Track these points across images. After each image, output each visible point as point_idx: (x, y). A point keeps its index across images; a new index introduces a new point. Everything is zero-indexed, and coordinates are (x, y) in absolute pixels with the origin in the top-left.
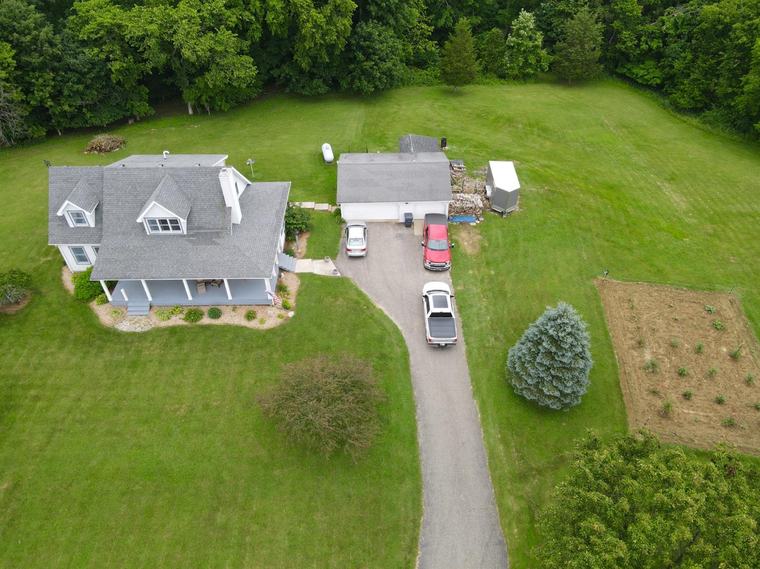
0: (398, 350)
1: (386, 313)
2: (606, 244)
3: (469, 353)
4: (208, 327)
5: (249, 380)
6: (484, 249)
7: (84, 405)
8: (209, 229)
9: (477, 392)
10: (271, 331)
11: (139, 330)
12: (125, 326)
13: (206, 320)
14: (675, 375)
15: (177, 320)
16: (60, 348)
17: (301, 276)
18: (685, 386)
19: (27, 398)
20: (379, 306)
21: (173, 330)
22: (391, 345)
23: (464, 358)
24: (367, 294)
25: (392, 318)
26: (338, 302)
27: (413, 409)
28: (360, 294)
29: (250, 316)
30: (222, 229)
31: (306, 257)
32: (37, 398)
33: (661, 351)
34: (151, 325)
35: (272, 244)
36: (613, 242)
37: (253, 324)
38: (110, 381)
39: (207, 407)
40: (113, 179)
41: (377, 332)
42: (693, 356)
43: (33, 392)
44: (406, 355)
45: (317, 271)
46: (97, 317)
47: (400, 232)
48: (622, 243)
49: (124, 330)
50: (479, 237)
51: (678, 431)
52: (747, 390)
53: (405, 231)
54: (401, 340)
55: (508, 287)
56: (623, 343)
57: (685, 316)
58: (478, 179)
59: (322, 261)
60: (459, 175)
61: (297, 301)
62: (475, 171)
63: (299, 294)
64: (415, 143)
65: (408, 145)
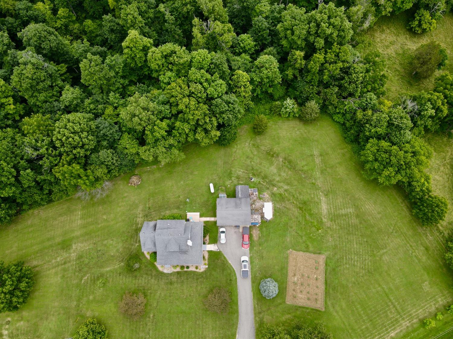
0: (234, 278)
1: (231, 264)
2: (296, 234)
3: (252, 278)
4: (186, 272)
5: (199, 288)
6: (260, 238)
7: (162, 295)
8: (184, 250)
9: (253, 290)
10: (202, 272)
11: (169, 272)
12: (166, 271)
13: (186, 269)
14: (300, 285)
15: (178, 269)
16: (152, 278)
17: (209, 251)
18: (302, 288)
19: (149, 293)
20: (230, 262)
21: (178, 273)
22: (232, 276)
23: (250, 280)
25: (233, 266)
26: (219, 261)
27: (237, 295)
28: (225, 258)
29: (197, 268)
30: (188, 250)
31: (209, 244)
32: (151, 293)
33: (300, 277)
34: (172, 271)
36: (298, 233)
37: (198, 270)
38: (166, 288)
39: (190, 295)
40: (158, 239)
41: (229, 272)
42: (307, 278)
43: (149, 291)
44: (236, 279)
45: (213, 249)
46: (157, 268)
47: (235, 230)
48: (300, 234)
50: (259, 232)
51: (297, 301)
52: (316, 289)
53: (237, 230)
54: (235, 274)
55: (264, 255)
56: (290, 274)
57: (309, 265)
58: (262, 200)
59: (213, 245)
60: (255, 198)
61: (208, 261)
62: (261, 196)
63: (208, 259)
64: (241, 191)
65: (239, 192)
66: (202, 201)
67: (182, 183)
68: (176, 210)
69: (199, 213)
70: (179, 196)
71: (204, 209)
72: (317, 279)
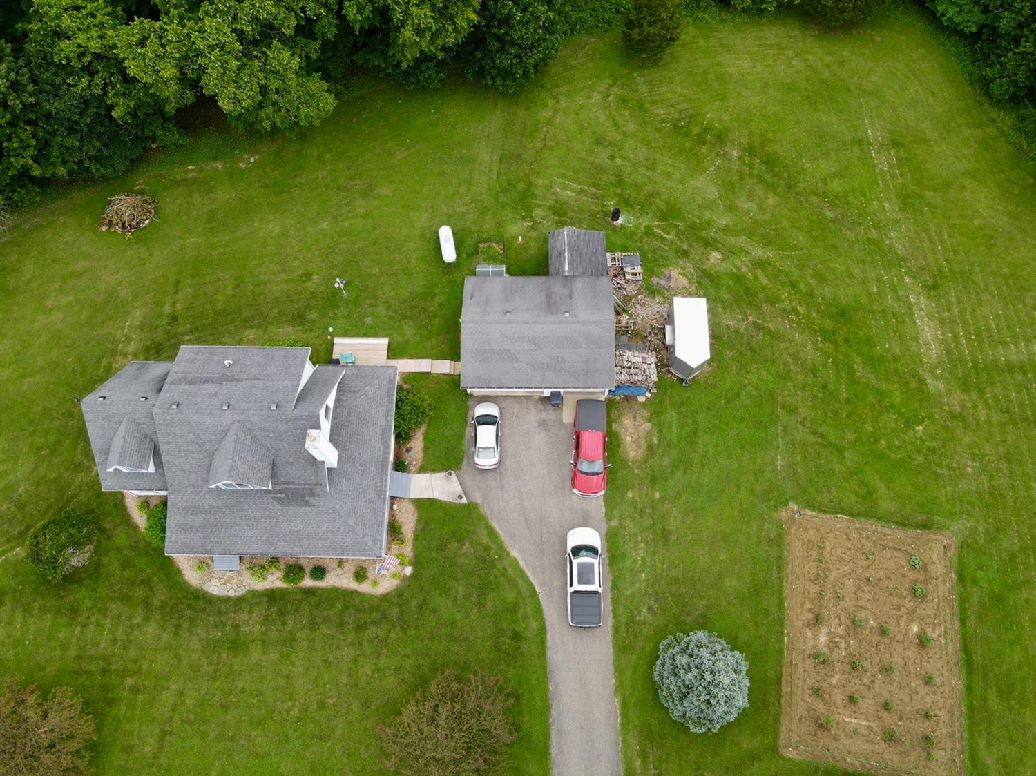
0: (534, 625)
1: (522, 564)
2: (812, 439)
3: (616, 629)
4: (311, 592)
5: (366, 669)
6: (651, 450)
7: (190, 702)
8: (298, 484)
9: (620, 687)
10: (385, 597)
11: (232, 594)
12: (215, 588)
13: (308, 582)
14: (847, 667)
15: (274, 580)
16: (147, 619)
17: (419, 503)
18: (855, 685)
19: (125, 688)
20: (514, 553)
21: (272, 597)
22: (525, 618)
23: (609, 637)
24: (500, 532)
25: (529, 574)
26: (464, 549)
27: (547, 709)
28: (492, 533)
29: (360, 575)
30: (315, 485)
31: (422, 470)
32: (135, 690)
33: (841, 631)
34: (245, 586)
35: (380, 496)
36: (822, 436)
37: (364, 587)
38: (212, 668)
39: (322, 706)
40: (167, 425)
41: (511, 597)
42: (875, 638)
43: (129, 681)
44: (543, 631)
45: (438, 494)
46: (179, 572)
47: (544, 416)
48: (832, 439)
49: (215, 593)
50: (648, 426)
51: (833, 745)
52: (924, 689)
53: (549, 414)
54: (539, 610)
55: (673, 524)
56: (797, 614)
57: (882, 574)
58: (659, 298)
59: (442, 474)
60: (631, 289)
61: (415, 548)
62: (655, 280)
63: (416, 537)
64: (572, 249)
65: (561, 254)
66: (405, 294)
67: (325, 225)
68: (289, 329)
69: (384, 341)
70: (307, 276)
71: (409, 330)
72: (922, 642)
